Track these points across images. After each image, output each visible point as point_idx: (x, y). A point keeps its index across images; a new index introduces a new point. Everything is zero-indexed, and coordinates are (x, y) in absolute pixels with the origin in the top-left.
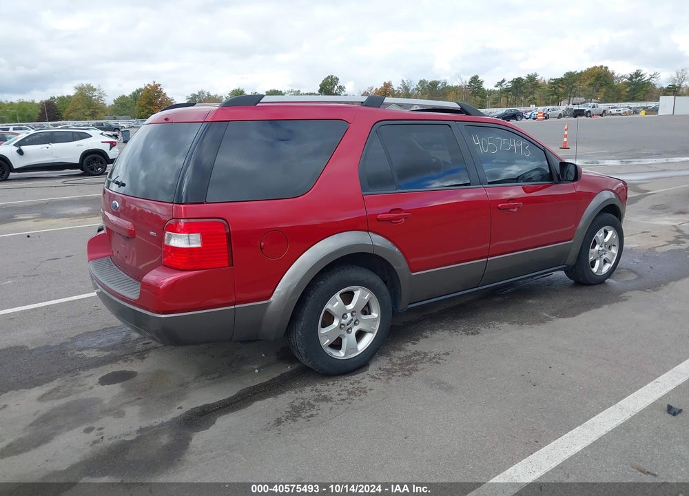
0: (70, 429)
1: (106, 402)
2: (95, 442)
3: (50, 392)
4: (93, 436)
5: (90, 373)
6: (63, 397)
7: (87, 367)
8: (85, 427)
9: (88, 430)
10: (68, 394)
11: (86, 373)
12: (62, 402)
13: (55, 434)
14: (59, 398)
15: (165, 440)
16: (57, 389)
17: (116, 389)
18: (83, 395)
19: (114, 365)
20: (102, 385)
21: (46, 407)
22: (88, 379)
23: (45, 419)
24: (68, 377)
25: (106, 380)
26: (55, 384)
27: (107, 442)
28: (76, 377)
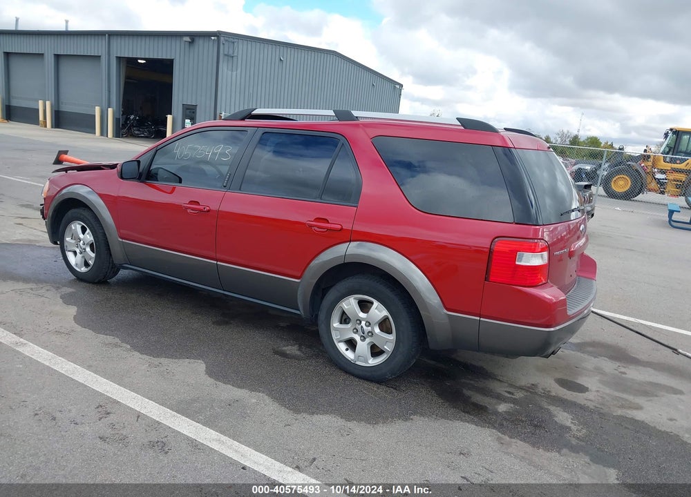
0: (633, 380)
1: (597, 378)
2: (625, 367)
3: (630, 408)
4: (623, 370)
5: (586, 401)
6: (622, 399)
7: (582, 407)
8: (624, 375)
9: (625, 373)
10: (617, 398)
11: (589, 404)
12: (625, 396)
13: (645, 383)
14: (627, 400)
15: (591, 349)
16: (622, 407)
17: (582, 381)
18: (608, 391)
19: (560, 395)
20: (588, 388)
21: (640, 400)
22: (593, 398)
23: (645, 394)
24: (605, 410)
25: (582, 389)
26: (619, 412)
27: (618, 364)
28: (600, 406)
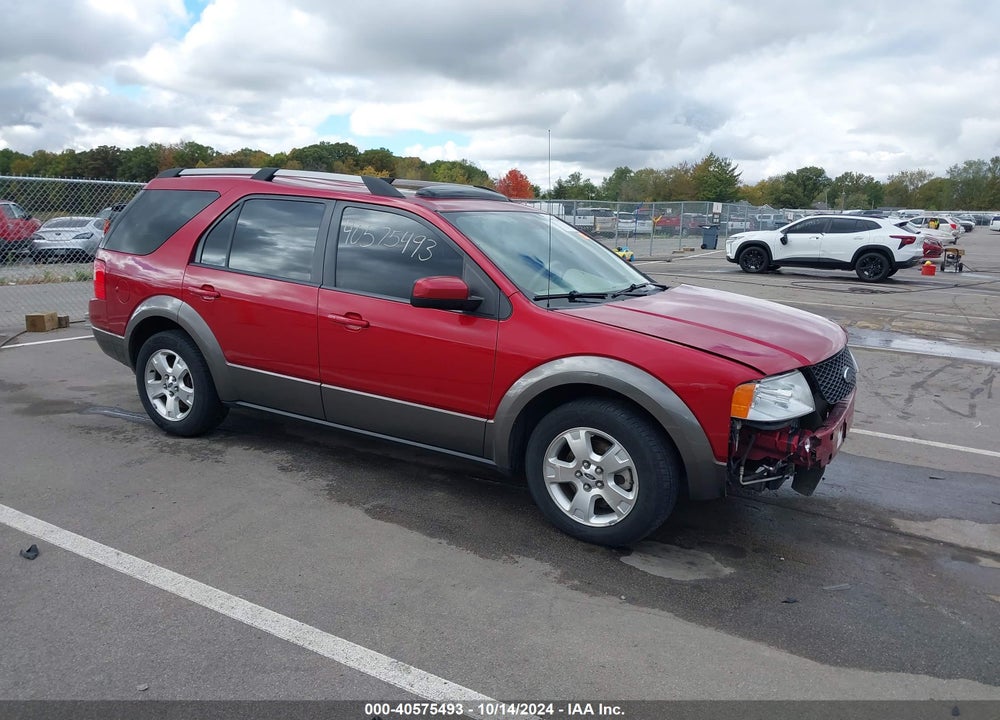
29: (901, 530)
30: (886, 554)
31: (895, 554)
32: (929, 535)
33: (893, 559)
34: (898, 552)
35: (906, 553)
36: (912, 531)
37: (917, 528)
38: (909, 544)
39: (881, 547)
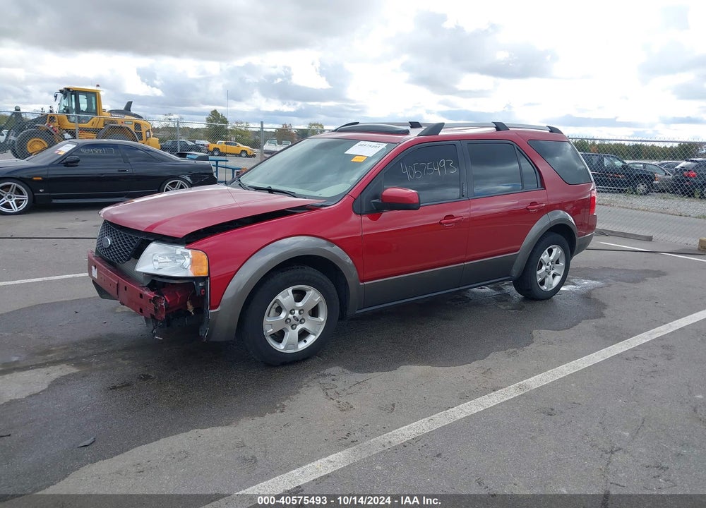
29: (64, 365)
30: (58, 346)
31: (54, 349)
32: (44, 370)
33: (52, 346)
34: (52, 350)
35: (49, 352)
36: (58, 367)
37: (57, 372)
38: (51, 358)
39: (65, 349)
